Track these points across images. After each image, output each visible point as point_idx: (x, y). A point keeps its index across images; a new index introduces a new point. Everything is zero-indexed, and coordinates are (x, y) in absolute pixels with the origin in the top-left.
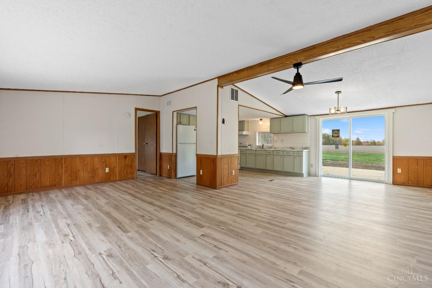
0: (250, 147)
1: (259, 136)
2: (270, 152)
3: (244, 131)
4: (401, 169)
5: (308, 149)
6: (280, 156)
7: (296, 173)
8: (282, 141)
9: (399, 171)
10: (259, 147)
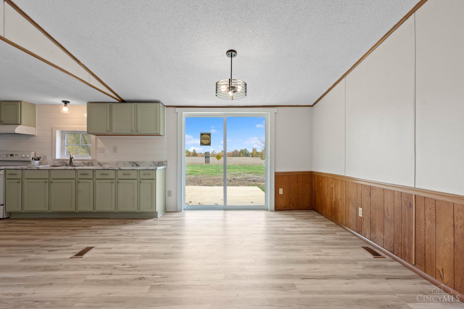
0: (37, 162)
1: (63, 138)
2: (87, 174)
3: (20, 124)
4: (282, 189)
5: (164, 166)
6: (110, 181)
7: (142, 213)
8: (115, 150)
9: (281, 191)
10: (62, 162)
